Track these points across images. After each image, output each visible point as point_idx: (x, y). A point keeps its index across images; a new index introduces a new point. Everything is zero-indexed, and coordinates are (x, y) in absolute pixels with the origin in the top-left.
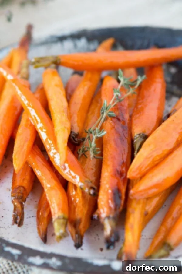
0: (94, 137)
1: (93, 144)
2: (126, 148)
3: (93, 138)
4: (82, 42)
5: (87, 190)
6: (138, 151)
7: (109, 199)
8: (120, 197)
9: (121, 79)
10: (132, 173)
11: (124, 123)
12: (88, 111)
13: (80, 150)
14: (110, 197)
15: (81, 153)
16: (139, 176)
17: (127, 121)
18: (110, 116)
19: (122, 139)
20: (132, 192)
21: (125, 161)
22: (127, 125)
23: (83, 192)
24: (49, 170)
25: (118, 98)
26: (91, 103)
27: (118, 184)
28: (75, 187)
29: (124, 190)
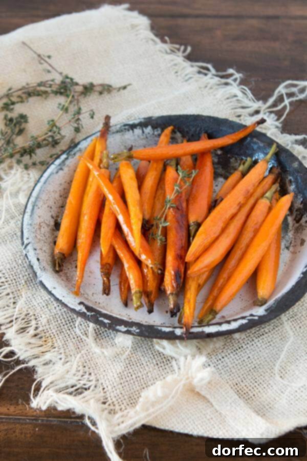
0: (161, 226)
1: (159, 232)
2: (184, 233)
3: (159, 227)
4: (149, 130)
5: (156, 270)
6: (194, 237)
7: (172, 279)
8: (180, 277)
9: (180, 174)
10: (189, 257)
11: (183, 211)
12: (155, 197)
13: (150, 234)
14: (173, 277)
15: (150, 237)
16: (194, 259)
17: (185, 210)
18: (172, 207)
19: (181, 227)
20: (189, 272)
21: (183, 245)
22: (184, 213)
23: (153, 272)
24: (127, 251)
25: (177, 191)
26: (157, 190)
27: (178, 267)
28: (147, 266)
29: (183, 270)
